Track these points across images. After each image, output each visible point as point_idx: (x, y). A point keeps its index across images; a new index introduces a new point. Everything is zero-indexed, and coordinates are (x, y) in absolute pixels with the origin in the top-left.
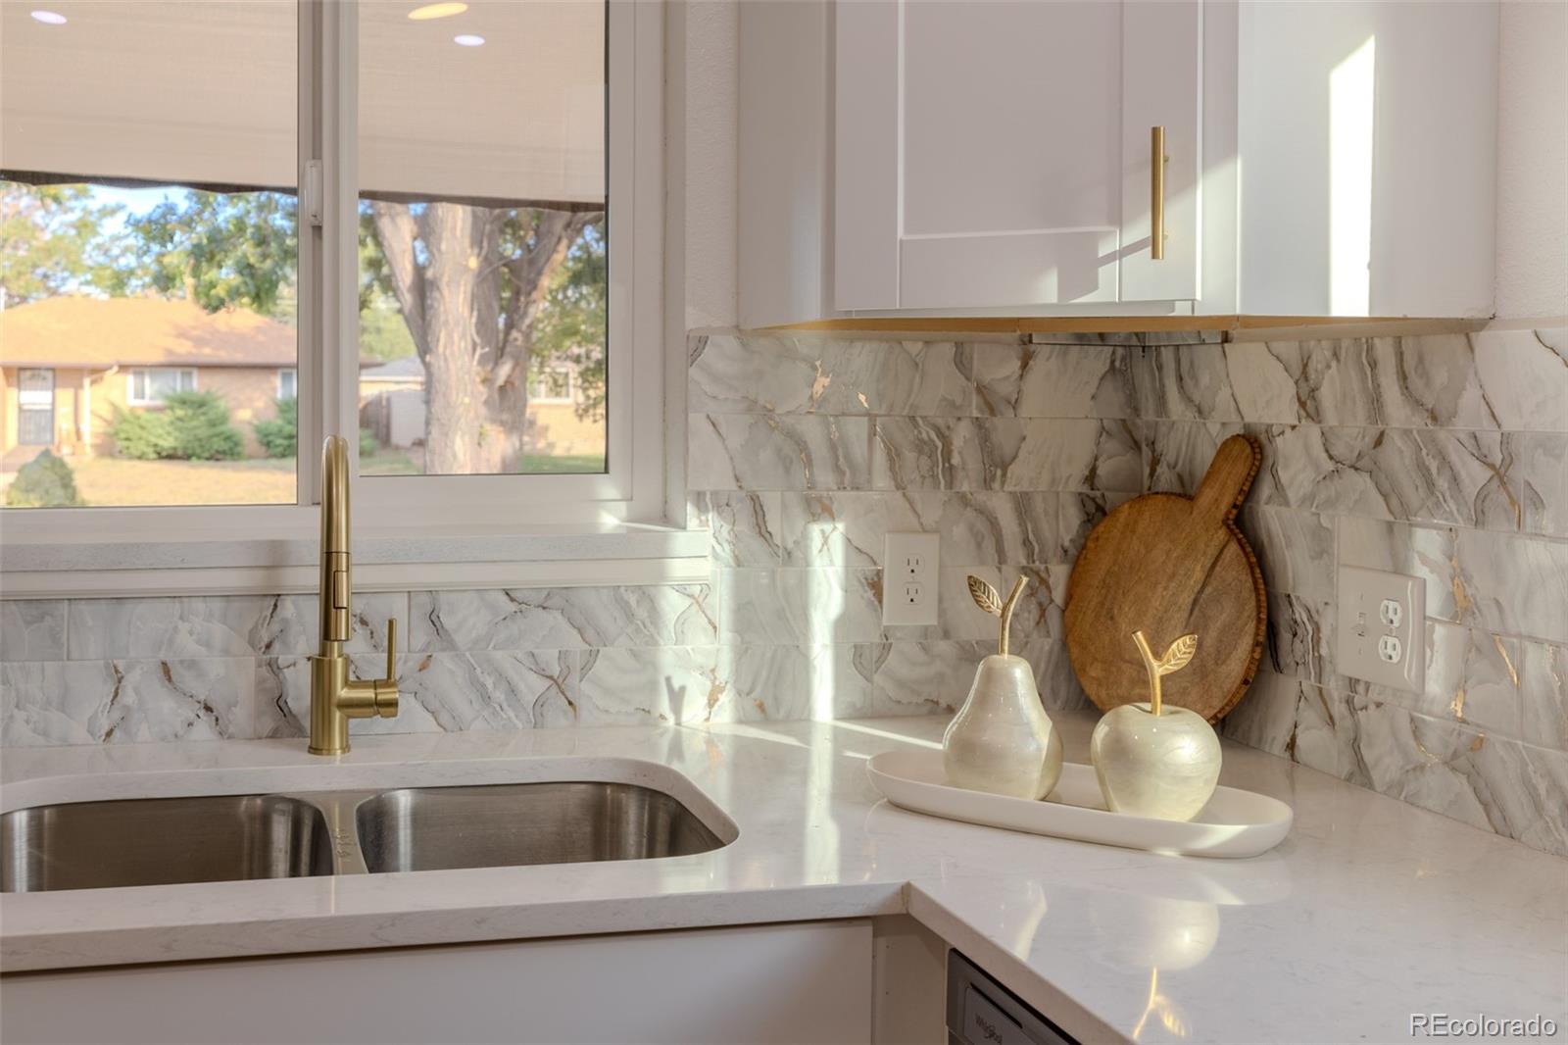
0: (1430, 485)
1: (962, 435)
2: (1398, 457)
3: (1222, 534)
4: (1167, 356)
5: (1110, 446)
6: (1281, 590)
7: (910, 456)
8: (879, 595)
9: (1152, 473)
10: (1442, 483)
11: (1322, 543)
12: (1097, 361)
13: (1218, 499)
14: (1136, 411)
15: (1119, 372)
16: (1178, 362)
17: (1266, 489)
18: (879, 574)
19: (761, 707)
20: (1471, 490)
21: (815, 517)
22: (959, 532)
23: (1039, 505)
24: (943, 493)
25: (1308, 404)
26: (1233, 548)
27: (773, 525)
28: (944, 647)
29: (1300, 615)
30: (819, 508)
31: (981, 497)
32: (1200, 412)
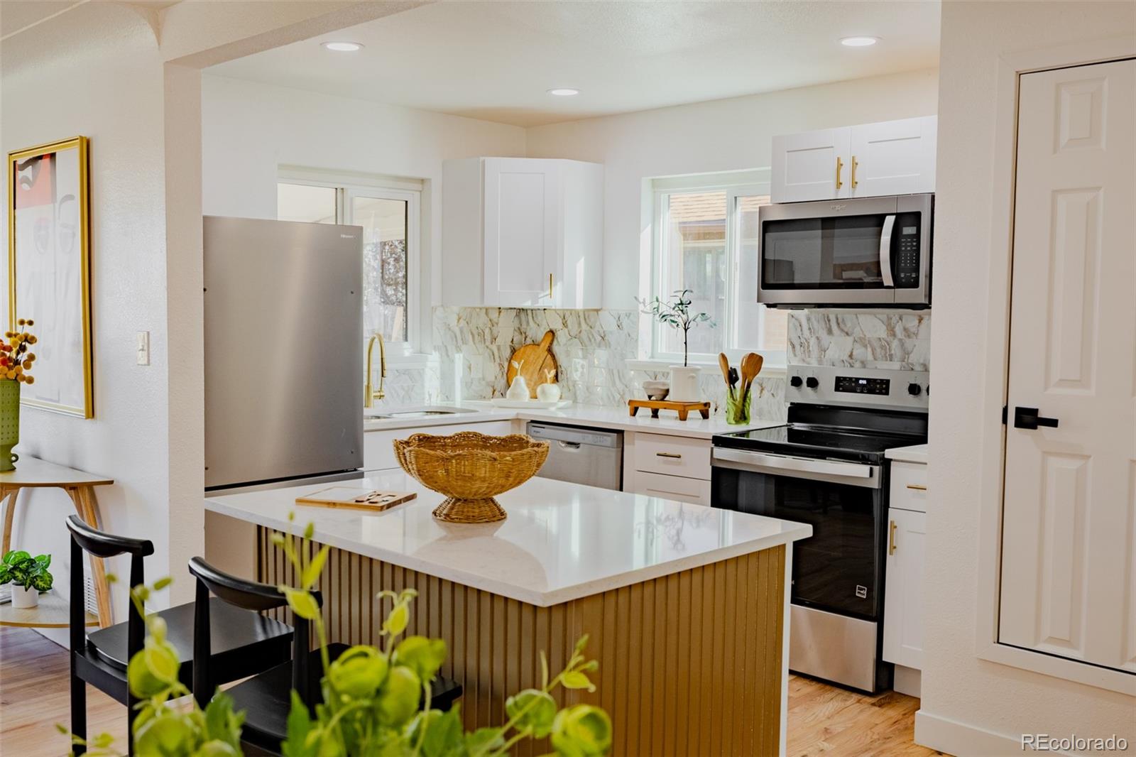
0: (590, 341)
1: (487, 331)
2: (584, 335)
3: (546, 353)
4: (529, 312)
5: (517, 333)
6: (558, 364)
7: (476, 336)
8: (470, 370)
9: (525, 339)
10: (593, 340)
11: (568, 354)
12: (514, 313)
13: (545, 345)
14: (521, 325)
15: (518, 315)
16: (532, 314)
17: (555, 342)
18: (471, 365)
19: (447, 397)
20: (598, 341)
21: (458, 352)
22: (486, 354)
23: (502, 348)
24: (483, 345)
25: (565, 324)
26: (549, 355)
27: (450, 353)
28: (483, 383)
29: (563, 369)
30: (459, 349)
31: (490, 346)
32: (538, 325)
